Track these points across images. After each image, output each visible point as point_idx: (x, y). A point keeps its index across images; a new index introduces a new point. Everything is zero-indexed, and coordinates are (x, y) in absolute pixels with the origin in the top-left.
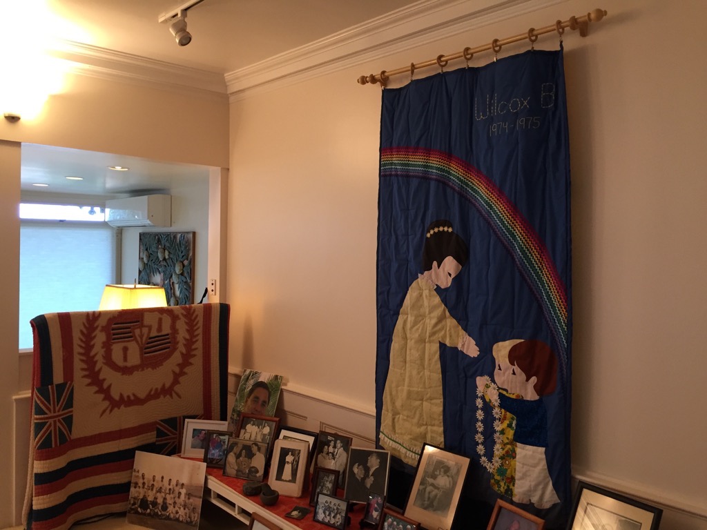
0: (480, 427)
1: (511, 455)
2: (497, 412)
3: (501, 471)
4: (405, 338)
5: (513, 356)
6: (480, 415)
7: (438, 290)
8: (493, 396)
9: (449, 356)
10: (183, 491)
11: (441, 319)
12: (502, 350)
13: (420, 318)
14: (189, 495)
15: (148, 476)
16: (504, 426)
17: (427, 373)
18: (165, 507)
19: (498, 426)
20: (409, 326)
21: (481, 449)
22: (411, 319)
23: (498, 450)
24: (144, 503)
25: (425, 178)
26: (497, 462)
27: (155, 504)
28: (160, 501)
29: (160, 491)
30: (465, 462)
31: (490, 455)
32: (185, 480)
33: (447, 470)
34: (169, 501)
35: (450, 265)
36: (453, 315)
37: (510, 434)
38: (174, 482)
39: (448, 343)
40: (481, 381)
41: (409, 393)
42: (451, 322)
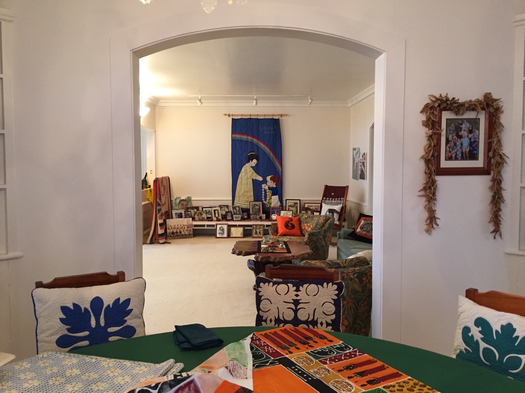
0: (263, 195)
1: (271, 198)
2: (267, 191)
3: (268, 203)
4: (242, 179)
5: (271, 179)
6: (263, 192)
7: (252, 167)
8: (267, 188)
9: (255, 182)
10: (186, 227)
11: (253, 173)
12: (268, 178)
13: (247, 173)
14: (188, 227)
15: (173, 225)
16: (269, 193)
17: (248, 186)
18: (180, 232)
19: (268, 194)
20: (243, 176)
21: (263, 199)
22: (243, 174)
23: (268, 198)
24: (173, 233)
25: (247, 142)
26: (267, 201)
27: (177, 232)
28: (178, 231)
29: (178, 228)
30: (261, 203)
31: (266, 200)
32: (186, 224)
33: (257, 205)
34: (182, 230)
35: (255, 161)
36: (256, 172)
37: (271, 194)
38: (182, 225)
39: (254, 178)
40: (263, 186)
41: (244, 191)
42: (255, 174)
